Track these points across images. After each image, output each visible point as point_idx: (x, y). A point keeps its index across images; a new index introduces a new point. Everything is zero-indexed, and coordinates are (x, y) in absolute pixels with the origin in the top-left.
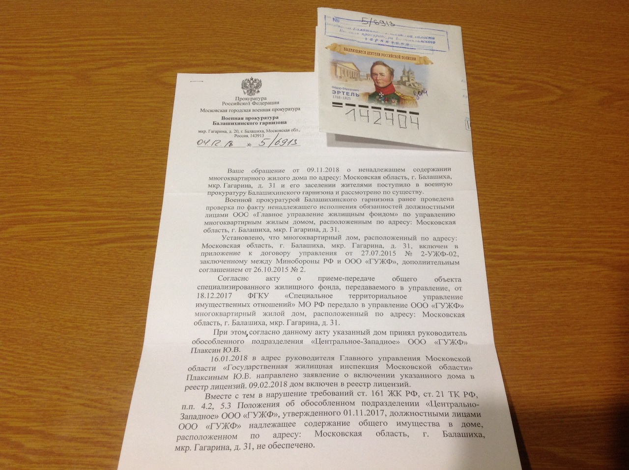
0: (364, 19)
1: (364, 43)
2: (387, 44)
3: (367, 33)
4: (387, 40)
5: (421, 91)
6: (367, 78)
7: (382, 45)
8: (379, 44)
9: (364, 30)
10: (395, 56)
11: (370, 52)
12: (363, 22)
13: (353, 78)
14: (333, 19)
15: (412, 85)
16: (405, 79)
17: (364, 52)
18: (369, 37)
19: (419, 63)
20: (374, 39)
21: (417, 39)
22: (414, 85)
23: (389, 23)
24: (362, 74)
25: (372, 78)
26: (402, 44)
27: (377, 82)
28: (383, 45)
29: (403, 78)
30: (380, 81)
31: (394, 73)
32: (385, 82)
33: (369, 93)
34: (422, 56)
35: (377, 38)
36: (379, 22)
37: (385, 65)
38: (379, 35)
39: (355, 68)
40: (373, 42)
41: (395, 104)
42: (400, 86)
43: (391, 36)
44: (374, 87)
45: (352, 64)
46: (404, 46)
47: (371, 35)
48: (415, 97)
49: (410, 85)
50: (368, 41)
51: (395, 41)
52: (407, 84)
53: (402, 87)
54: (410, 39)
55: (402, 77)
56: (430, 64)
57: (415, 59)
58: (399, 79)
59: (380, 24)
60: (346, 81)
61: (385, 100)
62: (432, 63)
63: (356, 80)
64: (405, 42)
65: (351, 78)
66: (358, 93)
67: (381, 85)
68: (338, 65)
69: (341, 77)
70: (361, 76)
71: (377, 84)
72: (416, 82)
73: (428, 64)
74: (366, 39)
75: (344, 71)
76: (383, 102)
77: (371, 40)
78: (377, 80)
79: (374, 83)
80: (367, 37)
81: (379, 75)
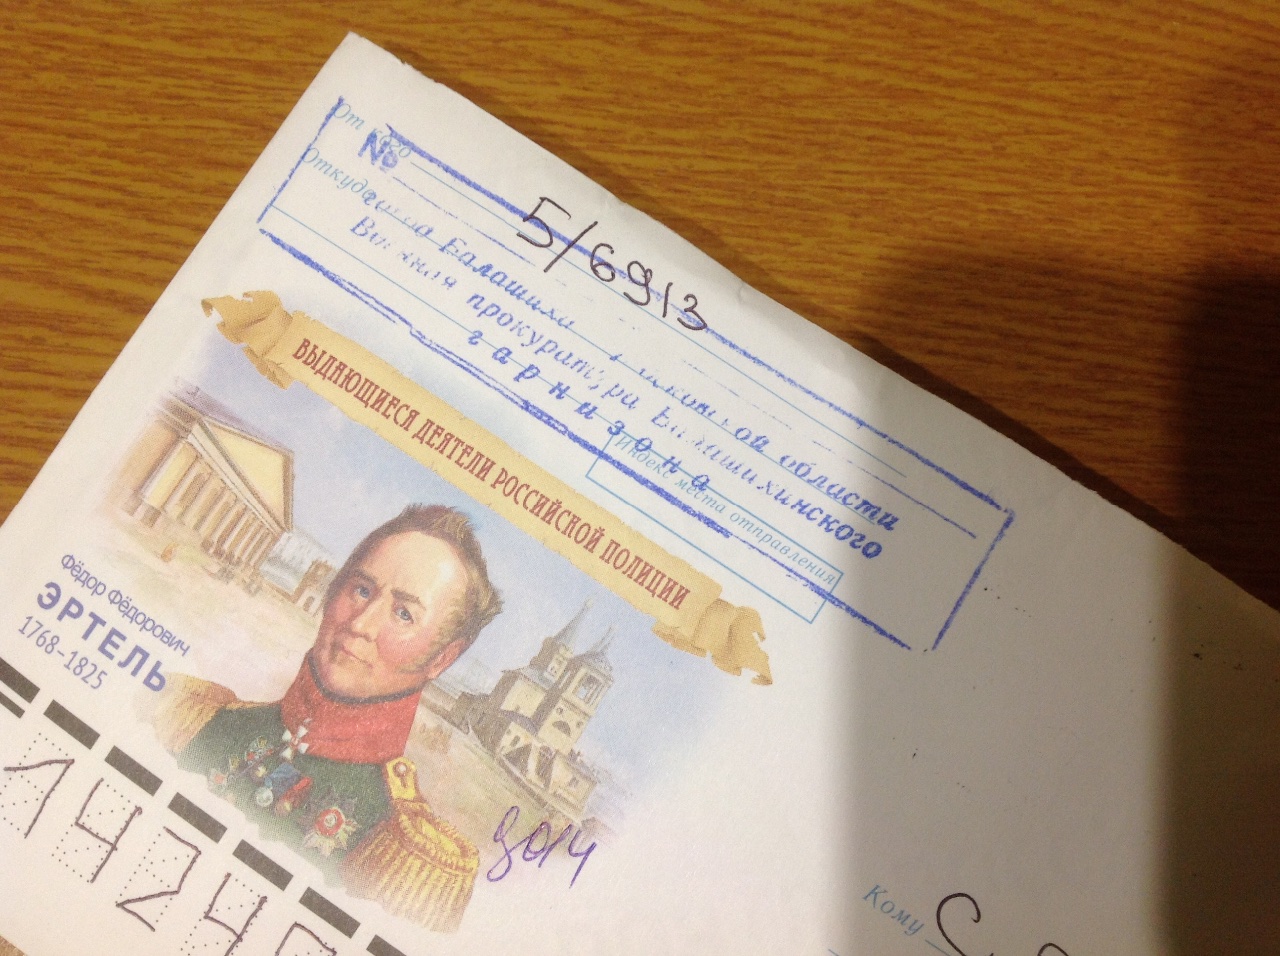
0: (546, 213)
1: (447, 354)
2: (577, 424)
3: (509, 303)
4: (594, 398)
5: (558, 825)
6: (300, 591)
7: (540, 415)
8: (526, 406)
9: (498, 279)
10: (575, 519)
11: (438, 431)
12: (530, 229)
13: (219, 553)
14: (372, 138)
15: (532, 764)
16: (524, 699)
17: (403, 415)
18: (497, 336)
19: (686, 632)
20: (523, 357)
21: (784, 479)
22: (544, 770)
23: (677, 299)
24: (290, 547)
25: (329, 605)
26: (672, 465)
27: (336, 647)
28: (549, 421)
29: (519, 686)
30: (356, 646)
31: (486, 633)
32: (380, 668)
33: (230, 696)
34: (735, 594)
35: (544, 361)
36: (620, 263)
37: (469, 551)
38: (565, 347)
39: (273, 495)
40: (505, 374)
41: (328, 845)
42: (458, 734)
43: (634, 386)
44: (292, 667)
45: (276, 461)
46: (669, 483)
47: (518, 329)
48: (489, 857)
49: (519, 756)
50: (480, 356)
51: (638, 424)
52: (506, 741)
53: (464, 746)
54: (742, 453)
55: (509, 679)
56: (749, 674)
57: (680, 598)
58: (487, 684)
59: (621, 284)
60: (166, 556)
61: (283, 790)
62: (766, 680)
63: (226, 575)
64: (696, 464)
65: (206, 545)
66: (173, 663)
67: (342, 678)
68: (196, 433)
69: (154, 515)
70: (276, 561)
71: (325, 655)
72: (573, 756)
73: (737, 670)
74: (475, 338)
75: (199, 484)
76: (266, 795)
77: (503, 356)
78: (346, 629)
79: (309, 645)
80: (488, 325)
81: (383, 604)
